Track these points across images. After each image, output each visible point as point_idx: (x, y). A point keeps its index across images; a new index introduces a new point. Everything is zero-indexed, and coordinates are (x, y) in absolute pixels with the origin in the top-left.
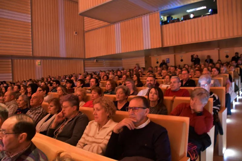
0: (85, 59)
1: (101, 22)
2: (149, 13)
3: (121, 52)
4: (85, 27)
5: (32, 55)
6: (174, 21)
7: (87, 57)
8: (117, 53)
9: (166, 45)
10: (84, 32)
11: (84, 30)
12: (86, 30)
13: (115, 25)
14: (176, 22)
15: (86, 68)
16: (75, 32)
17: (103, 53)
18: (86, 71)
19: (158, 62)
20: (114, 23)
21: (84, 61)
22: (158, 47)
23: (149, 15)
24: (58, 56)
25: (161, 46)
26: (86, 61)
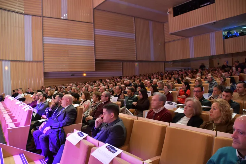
0: (165, 62)
1: (177, 36)
2: (215, 31)
3: (194, 57)
4: (165, 39)
5: (136, 60)
6: (232, 37)
7: (167, 60)
8: (190, 58)
9: (226, 52)
10: (165, 43)
11: (164, 41)
12: (166, 41)
13: (190, 38)
14: (234, 37)
15: (166, 68)
16: (159, 43)
17: (180, 57)
18: (166, 70)
19: (219, 64)
20: (189, 37)
21: (164, 63)
22: (221, 54)
23: (215, 33)
24: (150, 60)
25: (223, 53)
26: (165, 63)
